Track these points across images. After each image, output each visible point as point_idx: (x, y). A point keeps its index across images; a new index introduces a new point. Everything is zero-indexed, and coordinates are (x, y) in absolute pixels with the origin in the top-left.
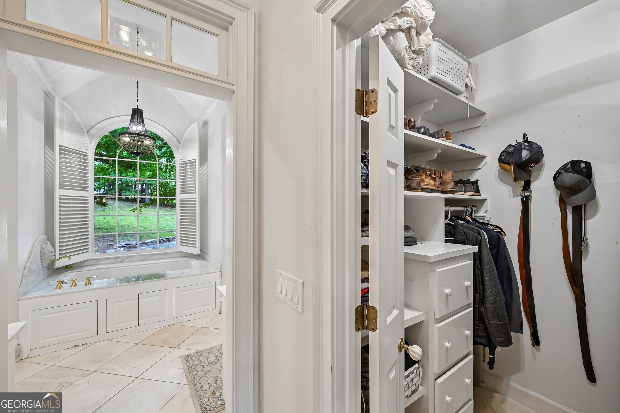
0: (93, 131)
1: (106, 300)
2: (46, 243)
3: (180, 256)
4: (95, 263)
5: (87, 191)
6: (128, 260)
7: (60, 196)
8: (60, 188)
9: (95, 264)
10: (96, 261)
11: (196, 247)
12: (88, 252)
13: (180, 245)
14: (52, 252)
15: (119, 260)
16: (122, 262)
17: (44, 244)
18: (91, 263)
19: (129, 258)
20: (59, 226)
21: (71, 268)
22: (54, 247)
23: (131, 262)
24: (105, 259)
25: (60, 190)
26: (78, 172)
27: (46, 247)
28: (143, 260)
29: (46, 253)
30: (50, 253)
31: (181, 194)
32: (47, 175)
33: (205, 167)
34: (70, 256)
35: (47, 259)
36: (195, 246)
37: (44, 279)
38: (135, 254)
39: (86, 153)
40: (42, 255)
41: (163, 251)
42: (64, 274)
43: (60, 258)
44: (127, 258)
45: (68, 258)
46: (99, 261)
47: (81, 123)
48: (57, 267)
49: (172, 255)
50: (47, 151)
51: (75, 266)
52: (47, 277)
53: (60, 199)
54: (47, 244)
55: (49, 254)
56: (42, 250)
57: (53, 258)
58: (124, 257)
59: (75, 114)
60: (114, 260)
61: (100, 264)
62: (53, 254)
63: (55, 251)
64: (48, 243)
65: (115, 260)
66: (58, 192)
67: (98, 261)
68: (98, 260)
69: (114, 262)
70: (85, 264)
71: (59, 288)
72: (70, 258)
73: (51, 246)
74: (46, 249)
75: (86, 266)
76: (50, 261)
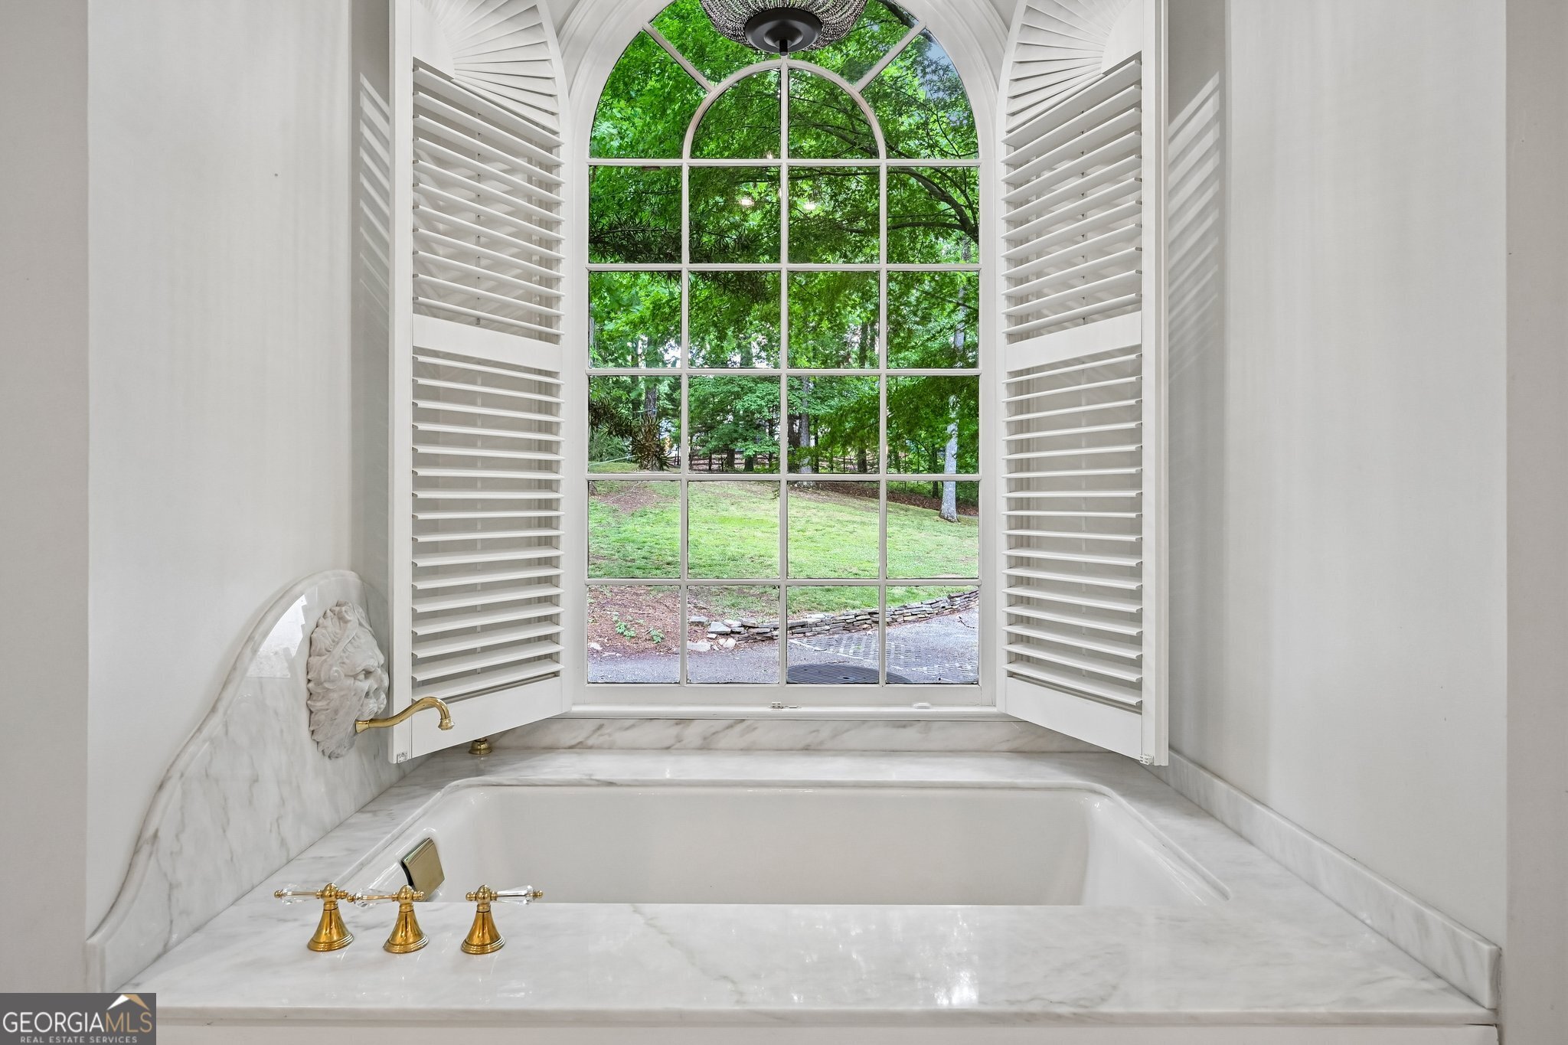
0: (581, 20)
2: (341, 619)
3: (1005, 747)
4: (588, 738)
5: (553, 339)
6: (733, 738)
7: (418, 351)
8: (419, 308)
9: (590, 742)
10: (591, 725)
11: (1138, 709)
12: (556, 674)
13: (1012, 675)
14: (368, 673)
15: (693, 733)
16: (706, 746)
17: (331, 624)
18: (569, 737)
19: (739, 728)
20: (410, 520)
21: (490, 749)
22: (385, 646)
23: (747, 750)
24: (631, 722)
25: (415, 315)
27: (336, 643)
28: (808, 750)
29: (329, 680)
30: (355, 677)
31: (1013, 338)
33: (1202, 108)
34: (449, 700)
35: (336, 712)
36: (1133, 700)
37: (340, 825)
38: (768, 710)
39: (555, 133)
40: (315, 690)
41: (910, 705)
42: (439, 794)
43: (413, 706)
44: (730, 727)
45: (435, 713)
46: (605, 731)
48: (402, 759)
49: (960, 736)
50: (364, 102)
51: (505, 741)
52: (361, 810)
53: (418, 369)
54: (346, 622)
55: (351, 681)
56: (314, 660)
57: (374, 706)
58: (715, 718)
60: (670, 732)
61: (610, 748)
62: (366, 685)
63: (388, 668)
64: (355, 615)
65: (674, 731)
66: (409, 332)
67: (601, 727)
68: (602, 722)
69: (667, 744)
70: (547, 740)
71: (330, 947)
72: (445, 715)
73: (367, 640)
74: (338, 651)
75: (551, 749)
76: (360, 727)
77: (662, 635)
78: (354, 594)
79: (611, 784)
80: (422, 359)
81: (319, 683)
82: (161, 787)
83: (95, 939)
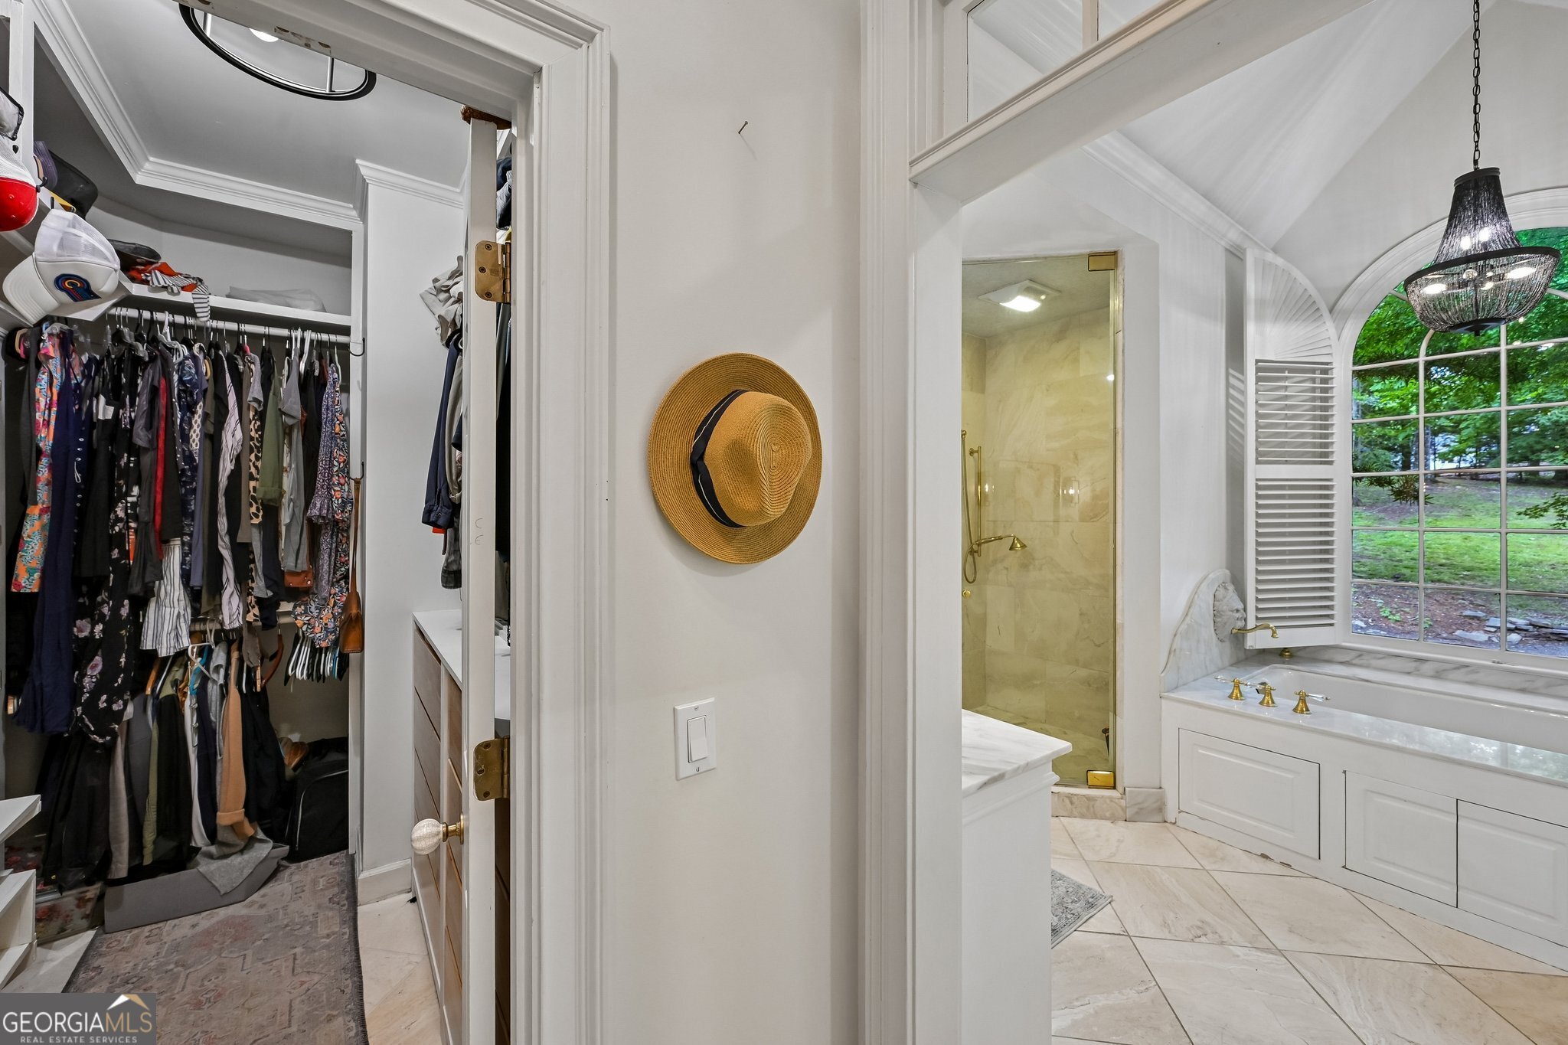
0: (1346, 301)
1: (1345, 772)
2: (1226, 588)
4: (1353, 659)
5: (1331, 463)
6: (1460, 674)
7: (1257, 480)
8: (1258, 462)
9: (1354, 662)
10: (1354, 654)
12: (1332, 625)
14: (1237, 611)
15: (1426, 668)
16: (1438, 675)
17: (1222, 590)
18: (1339, 657)
19: (1464, 669)
20: (1255, 551)
21: (1291, 656)
22: (1244, 601)
23: (1475, 682)
24: (1383, 656)
25: (1258, 466)
26: (1308, 417)
27: (1224, 597)
29: (1223, 611)
30: (1232, 611)
32: (1233, 435)
34: (1276, 627)
35: (1225, 623)
37: (1224, 668)
39: (1327, 364)
40: (1217, 614)
42: (1267, 667)
43: (1257, 626)
44: (1457, 668)
45: (1270, 632)
46: (1363, 657)
47: (1312, 290)
48: (1251, 648)
50: (1232, 381)
51: (1299, 654)
52: (1232, 665)
53: (1258, 487)
54: (1228, 590)
55: (1231, 613)
56: (1216, 603)
57: (1240, 624)
58: (1445, 661)
59: (1296, 273)
60: (1411, 665)
61: (1367, 667)
62: (1238, 615)
63: (1245, 610)
64: (1231, 588)
65: (1414, 664)
66: (1253, 472)
67: (1360, 656)
68: (1361, 653)
69: (1407, 670)
70: (1326, 657)
71: (1237, 698)
72: (1274, 632)
73: (1236, 597)
74: (1225, 600)
75: (1329, 661)
76: (1234, 631)
77: (1430, 623)
78: (1228, 579)
79: (1367, 681)
80: (1260, 483)
81: (1218, 612)
82: (1175, 635)
83: (1163, 675)
